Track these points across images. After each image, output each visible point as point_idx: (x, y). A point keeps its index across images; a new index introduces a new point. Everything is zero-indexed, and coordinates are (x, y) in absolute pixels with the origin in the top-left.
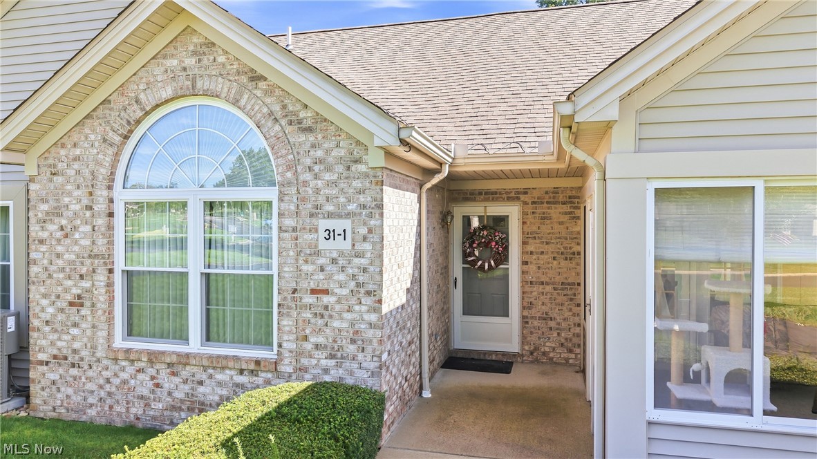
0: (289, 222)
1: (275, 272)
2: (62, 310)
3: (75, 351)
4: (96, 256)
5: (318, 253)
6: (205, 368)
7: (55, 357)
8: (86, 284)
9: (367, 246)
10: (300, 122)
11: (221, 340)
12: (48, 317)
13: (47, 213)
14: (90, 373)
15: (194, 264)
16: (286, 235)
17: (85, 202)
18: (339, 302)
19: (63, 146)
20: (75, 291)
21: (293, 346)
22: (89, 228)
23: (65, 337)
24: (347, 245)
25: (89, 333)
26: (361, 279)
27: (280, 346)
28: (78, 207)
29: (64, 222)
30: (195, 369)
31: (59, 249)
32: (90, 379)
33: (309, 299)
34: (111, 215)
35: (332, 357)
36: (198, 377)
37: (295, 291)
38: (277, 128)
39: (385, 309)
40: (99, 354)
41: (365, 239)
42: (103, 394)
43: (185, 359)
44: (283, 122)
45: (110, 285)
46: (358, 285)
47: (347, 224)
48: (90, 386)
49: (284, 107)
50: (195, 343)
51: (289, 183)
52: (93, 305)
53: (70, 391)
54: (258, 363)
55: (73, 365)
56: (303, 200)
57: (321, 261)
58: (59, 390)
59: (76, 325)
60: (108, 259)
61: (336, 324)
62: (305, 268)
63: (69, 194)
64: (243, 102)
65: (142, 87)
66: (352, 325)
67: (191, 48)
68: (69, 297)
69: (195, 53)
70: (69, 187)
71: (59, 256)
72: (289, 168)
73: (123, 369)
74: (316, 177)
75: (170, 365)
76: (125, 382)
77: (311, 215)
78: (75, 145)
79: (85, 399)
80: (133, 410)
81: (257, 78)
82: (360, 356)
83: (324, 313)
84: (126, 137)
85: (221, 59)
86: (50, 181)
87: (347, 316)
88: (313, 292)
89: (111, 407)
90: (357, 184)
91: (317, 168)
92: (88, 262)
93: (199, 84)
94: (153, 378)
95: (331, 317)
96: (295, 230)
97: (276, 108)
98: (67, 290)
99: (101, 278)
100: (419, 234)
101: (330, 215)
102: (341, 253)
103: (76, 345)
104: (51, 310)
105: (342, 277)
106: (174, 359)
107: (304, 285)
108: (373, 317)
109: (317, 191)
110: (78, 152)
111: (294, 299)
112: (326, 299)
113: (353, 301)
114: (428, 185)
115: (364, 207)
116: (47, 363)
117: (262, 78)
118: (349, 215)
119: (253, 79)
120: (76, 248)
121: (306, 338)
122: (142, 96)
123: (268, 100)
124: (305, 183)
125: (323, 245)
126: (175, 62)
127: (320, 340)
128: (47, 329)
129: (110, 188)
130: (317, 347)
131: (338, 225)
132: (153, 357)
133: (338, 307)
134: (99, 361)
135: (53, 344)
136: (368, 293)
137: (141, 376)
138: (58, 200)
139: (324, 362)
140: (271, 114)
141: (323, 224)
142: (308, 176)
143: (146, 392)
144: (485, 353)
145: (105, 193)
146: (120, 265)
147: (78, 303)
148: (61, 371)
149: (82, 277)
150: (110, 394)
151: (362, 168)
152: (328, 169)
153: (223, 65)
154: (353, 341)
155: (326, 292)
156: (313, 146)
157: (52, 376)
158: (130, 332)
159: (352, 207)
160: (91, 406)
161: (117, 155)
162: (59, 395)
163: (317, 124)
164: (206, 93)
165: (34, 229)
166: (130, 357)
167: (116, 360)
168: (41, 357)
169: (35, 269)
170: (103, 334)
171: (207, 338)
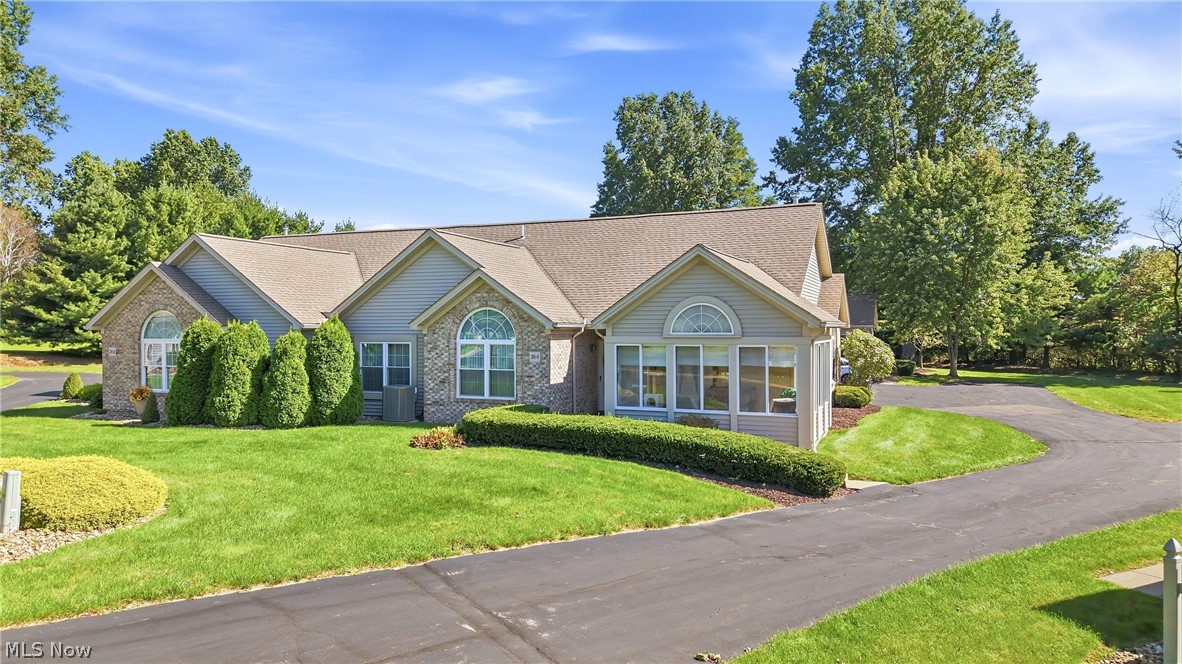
0: (520, 353)
1: (515, 370)
2: (437, 385)
3: (442, 400)
4: (450, 364)
5: (529, 363)
6: (489, 402)
7: (434, 402)
8: (446, 375)
9: (545, 361)
10: (524, 318)
11: (497, 395)
12: (431, 387)
13: (431, 348)
14: (448, 408)
15: (487, 367)
16: (519, 357)
17: (446, 344)
18: (536, 380)
19: (437, 323)
20: (442, 377)
21: (521, 394)
22: (447, 354)
23: (438, 395)
24: (539, 361)
25: (447, 393)
26: (543, 372)
27: (517, 395)
28: (443, 346)
29: (438, 352)
30: (487, 405)
31: (436, 361)
32: (447, 410)
33: (526, 379)
34: (456, 349)
35: (534, 398)
37: (522, 376)
38: (516, 320)
39: (552, 383)
40: (451, 401)
41: (544, 358)
42: (452, 415)
43: (483, 401)
44: (518, 318)
45: (455, 375)
46: (542, 374)
47: (539, 353)
48: (448, 412)
49: (518, 313)
50: (487, 396)
51: (520, 339)
52: (449, 382)
53: (440, 415)
54: (509, 400)
55: (441, 405)
56: (525, 345)
57: (530, 366)
58: (435, 415)
59: (442, 390)
60: (454, 365)
61: (535, 388)
62: (525, 368)
63: (440, 341)
64: (504, 310)
65: (468, 302)
66: (541, 388)
67: (485, 291)
68: (439, 380)
70: (440, 339)
71: (436, 364)
72: (520, 334)
73: (460, 406)
74: (529, 337)
75: (477, 402)
76: (461, 410)
77: (527, 350)
78: (442, 323)
79: (446, 418)
81: (509, 303)
82: (543, 398)
83: (531, 384)
84: (461, 321)
85: (496, 295)
86: (432, 336)
87: (539, 385)
88: (528, 376)
89: (456, 420)
90: (542, 340)
91: (529, 334)
92: (447, 366)
93: (488, 303)
94: (471, 408)
95: (534, 385)
96: (522, 355)
97: (515, 313)
98: (439, 377)
99: (452, 372)
100: (571, 356)
101: (533, 350)
102: (537, 363)
103: (442, 397)
104: (432, 384)
105: (537, 371)
106: (479, 400)
107: (525, 374)
108: (548, 385)
109: (529, 342)
110: (443, 326)
111: (521, 379)
112: (532, 379)
113: (541, 379)
114: (575, 336)
115: (544, 348)
116: (431, 404)
118: (540, 350)
119: (507, 303)
120: (442, 361)
121: (525, 393)
122: (468, 306)
123: (512, 310)
124: (525, 339)
125: (531, 360)
126: (480, 295)
127: (530, 393)
128: (431, 391)
129: (456, 339)
130: (529, 396)
131: (536, 353)
132: (471, 400)
133: (536, 382)
134: (451, 403)
135: (433, 397)
136: (546, 377)
137: (467, 408)
138: (435, 343)
139: (531, 400)
140: (514, 315)
141: (531, 353)
142: (526, 337)
145: (454, 341)
146: (459, 367)
147: (443, 381)
148: (436, 406)
149: (445, 372)
150: (455, 415)
151: (544, 334)
152: (533, 334)
153: (496, 297)
154: (541, 393)
155: (532, 377)
156: (528, 326)
157: (432, 409)
158: (462, 393)
159: (540, 347)
160: (448, 420)
161: (458, 327)
163: (529, 319)
164: (491, 306)
165: (426, 354)
166: (463, 401)
167: (458, 402)
168: (429, 402)
169: (426, 369)
170: (452, 393)
171: (491, 394)
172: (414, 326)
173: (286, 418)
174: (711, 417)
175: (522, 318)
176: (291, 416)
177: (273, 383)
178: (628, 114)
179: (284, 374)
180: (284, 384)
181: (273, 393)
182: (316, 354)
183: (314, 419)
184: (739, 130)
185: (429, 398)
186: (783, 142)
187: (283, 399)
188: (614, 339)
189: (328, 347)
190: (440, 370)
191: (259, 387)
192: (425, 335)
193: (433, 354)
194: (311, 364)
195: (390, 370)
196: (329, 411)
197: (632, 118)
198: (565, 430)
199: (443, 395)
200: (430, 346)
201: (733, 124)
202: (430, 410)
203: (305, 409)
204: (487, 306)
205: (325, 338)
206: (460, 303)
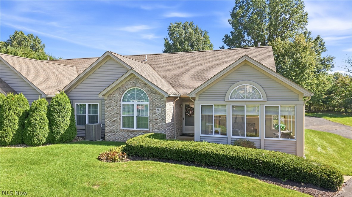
0: (151, 108)
1: (149, 116)
2: (111, 123)
3: (114, 130)
4: (118, 114)
5: (156, 113)
6: (137, 132)
7: (110, 131)
8: (116, 118)
9: (164, 112)
10: (153, 92)
11: (139, 128)
12: (109, 124)
13: (108, 106)
14: (116, 134)
15: (135, 115)
16: (151, 110)
17: (116, 104)
18: (159, 121)
19: (111, 94)
20: (114, 120)
21: (152, 128)
22: (116, 109)
23: (112, 128)
24: (160, 112)
25: (116, 127)
26: (163, 117)
27: (150, 128)
28: (114, 105)
29: (112, 108)
30: (135, 133)
31: (111, 112)
32: (116, 135)
33: (154, 121)
34: (120, 106)
35: (158, 130)
36: (136, 134)
37: (152, 119)
38: (149, 93)
39: (167, 122)
40: (118, 130)
41: (163, 111)
42: (119, 137)
43: (134, 131)
44: (150, 92)
45: (120, 118)
46: (162, 118)
47: (160, 109)
48: (116, 136)
49: (150, 90)
50: (135, 128)
51: (151, 102)
52: (117, 122)
53: (113, 137)
54: (146, 131)
55: (113, 132)
56: (154, 105)
57: (156, 114)
58: (110, 137)
59: (114, 125)
60: (120, 114)
61: (159, 125)
62: (154, 115)
63: (113, 103)
64: (144, 88)
65: (126, 85)
66: (161, 125)
67: (135, 79)
68: (112, 121)
69: (135, 80)
70: (113, 102)
71: (111, 113)
72: (151, 99)
73: (122, 133)
74: (156, 101)
75: (131, 132)
76: (123, 135)
77: (155, 107)
78: (114, 95)
79: (115, 138)
80: (124, 140)
81: (146, 85)
82: (163, 130)
83: (157, 123)
84: (123, 93)
85: (140, 81)
86: (109, 100)
87: (161, 123)
88: (155, 119)
89: (120, 139)
90: (162, 102)
91: (156, 100)
92: (116, 114)
93: (136, 85)
94: (128, 134)
95: (158, 123)
96: (152, 109)
97: (149, 90)
98: (112, 119)
99: (118, 117)
100: (174, 109)
101: (158, 107)
102: (160, 113)
103: (114, 129)
104: (109, 123)
105: (160, 117)
106: (132, 131)
107: (154, 118)
108: (165, 123)
109: (156, 103)
110: (114, 96)
111: (152, 121)
112: (157, 121)
113: (162, 121)
114: (175, 100)
115: (163, 106)
116: (108, 132)
117: (147, 85)
118: (161, 107)
119: (145, 85)
120: (114, 112)
121: (154, 127)
122: (126, 87)
123: (148, 88)
124: (154, 102)
125: (157, 112)
126: (132, 81)
127: (156, 127)
128: (108, 126)
129: (120, 102)
130: (156, 128)
131: (159, 109)
132: (128, 131)
133: (159, 122)
134: (118, 131)
135: (109, 129)
136: (164, 120)
137: (126, 134)
138: (110, 104)
139: (157, 131)
140: (148, 91)
141: (157, 109)
142: (154, 101)
143: (126, 137)
144: (190, 133)
145: (119, 103)
146: (122, 115)
147: (114, 122)
148: (111, 133)
149: (115, 117)
150: (120, 137)
151: (163, 100)
152: (158, 100)
153: (140, 82)
154: (161, 127)
155: (157, 119)
156: (155, 96)
157: (109, 134)
158: (123, 127)
159: (161, 106)
160: (117, 139)
161: (121, 96)
162: (111, 138)
163: (156, 93)
164: (137, 87)
165: (106, 109)
166: (124, 131)
167: (121, 131)
168: (107, 131)
169: (106, 116)
170: (119, 127)
171: (137, 127)
172: (100, 96)
173: (36, 141)
174: (251, 141)
175: (152, 92)
176: (39, 140)
177: (29, 124)
178: (172, 28)
179: (35, 119)
180: (35, 124)
181: (30, 129)
182: (52, 109)
183: (51, 140)
184: (208, 34)
185: (107, 129)
186: (226, 36)
187: (35, 131)
188: (200, 102)
189: (58, 106)
190: (113, 116)
191: (23, 126)
192: (106, 100)
193: (109, 109)
194: (50, 114)
195: (89, 116)
196: (58, 137)
197: (174, 29)
198: (184, 151)
199: (114, 128)
200: (108, 105)
201: (206, 32)
203: (46, 136)
204: (135, 86)
205: (57, 101)
206: (122, 85)
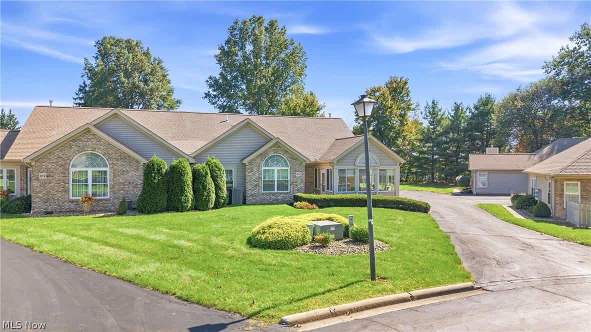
0: (292, 172)
1: (289, 179)
2: (253, 187)
4: (259, 178)
7: (251, 195)
8: (257, 183)
11: (281, 190)
12: (250, 188)
14: (258, 197)
15: (276, 179)
16: (291, 174)
18: (299, 183)
19: (253, 160)
21: (293, 190)
22: (257, 174)
23: (253, 192)
24: (300, 176)
25: (258, 190)
26: (302, 180)
27: (290, 190)
28: (256, 170)
29: (253, 173)
34: (262, 171)
36: (277, 196)
37: (293, 182)
38: (290, 159)
41: (303, 175)
42: (260, 200)
43: (276, 193)
45: (261, 183)
47: (300, 173)
48: (258, 199)
49: (291, 156)
51: (291, 167)
52: (258, 186)
53: (254, 200)
54: (287, 193)
55: (255, 196)
56: (294, 169)
57: (296, 178)
58: (252, 200)
59: (255, 189)
60: (261, 178)
61: (298, 187)
62: (294, 179)
64: (285, 155)
65: (268, 151)
66: (301, 186)
69: (277, 147)
70: (254, 167)
71: (252, 178)
72: (291, 165)
73: (264, 196)
75: (273, 194)
76: (265, 198)
77: (295, 171)
80: (266, 202)
82: (302, 191)
83: (297, 185)
84: (265, 159)
86: (250, 166)
88: (295, 182)
89: (262, 202)
90: (301, 167)
91: (296, 165)
92: (257, 179)
94: (270, 197)
98: (254, 184)
99: (260, 181)
101: (298, 171)
105: (299, 180)
109: (296, 168)
110: (256, 161)
113: (301, 183)
117: (288, 152)
119: (286, 152)
120: (256, 177)
122: (268, 153)
123: (289, 155)
124: (294, 167)
125: (297, 176)
128: (250, 190)
130: (296, 190)
132: (270, 193)
134: (260, 195)
135: (251, 193)
136: (303, 182)
137: (268, 197)
138: (252, 169)
139: (297, 192)
140: (289, 157)
141: (297, 173)
143: (268, 199)
145: (261, 168)
146: (263, 179)
147: (256, 186)
148: (252, 197)
150: (262, 200)
151: (302, 165)
152: (298, 165)
154: (301, 189)
155: (297, 182)
156: (295, 162)
158: (264, 190)
159: (301, 170)
160: (258, 202)
161: (263, 162)
163: (296, 159)
164: (279, 153)
165: (247, 174)
166: (266, 194)
167: (263, 194)
168: (249, 195)
169: (247, 181)
170: (260, 191)
171: (277, 190)
175: (292, 158)
183: (217, 205)
185: (249, 193)
186: (213, 79)
188: (338, 166)
189: (219, 171)
190: (254, 181)
191: (195, 190)
192: (247, 165)
193: (251, 174)
199: (256, 192)
200: (250, 170)
202: (248, 199)
204: (277, 153)
205: (217, 167)
206: (265, 152)
